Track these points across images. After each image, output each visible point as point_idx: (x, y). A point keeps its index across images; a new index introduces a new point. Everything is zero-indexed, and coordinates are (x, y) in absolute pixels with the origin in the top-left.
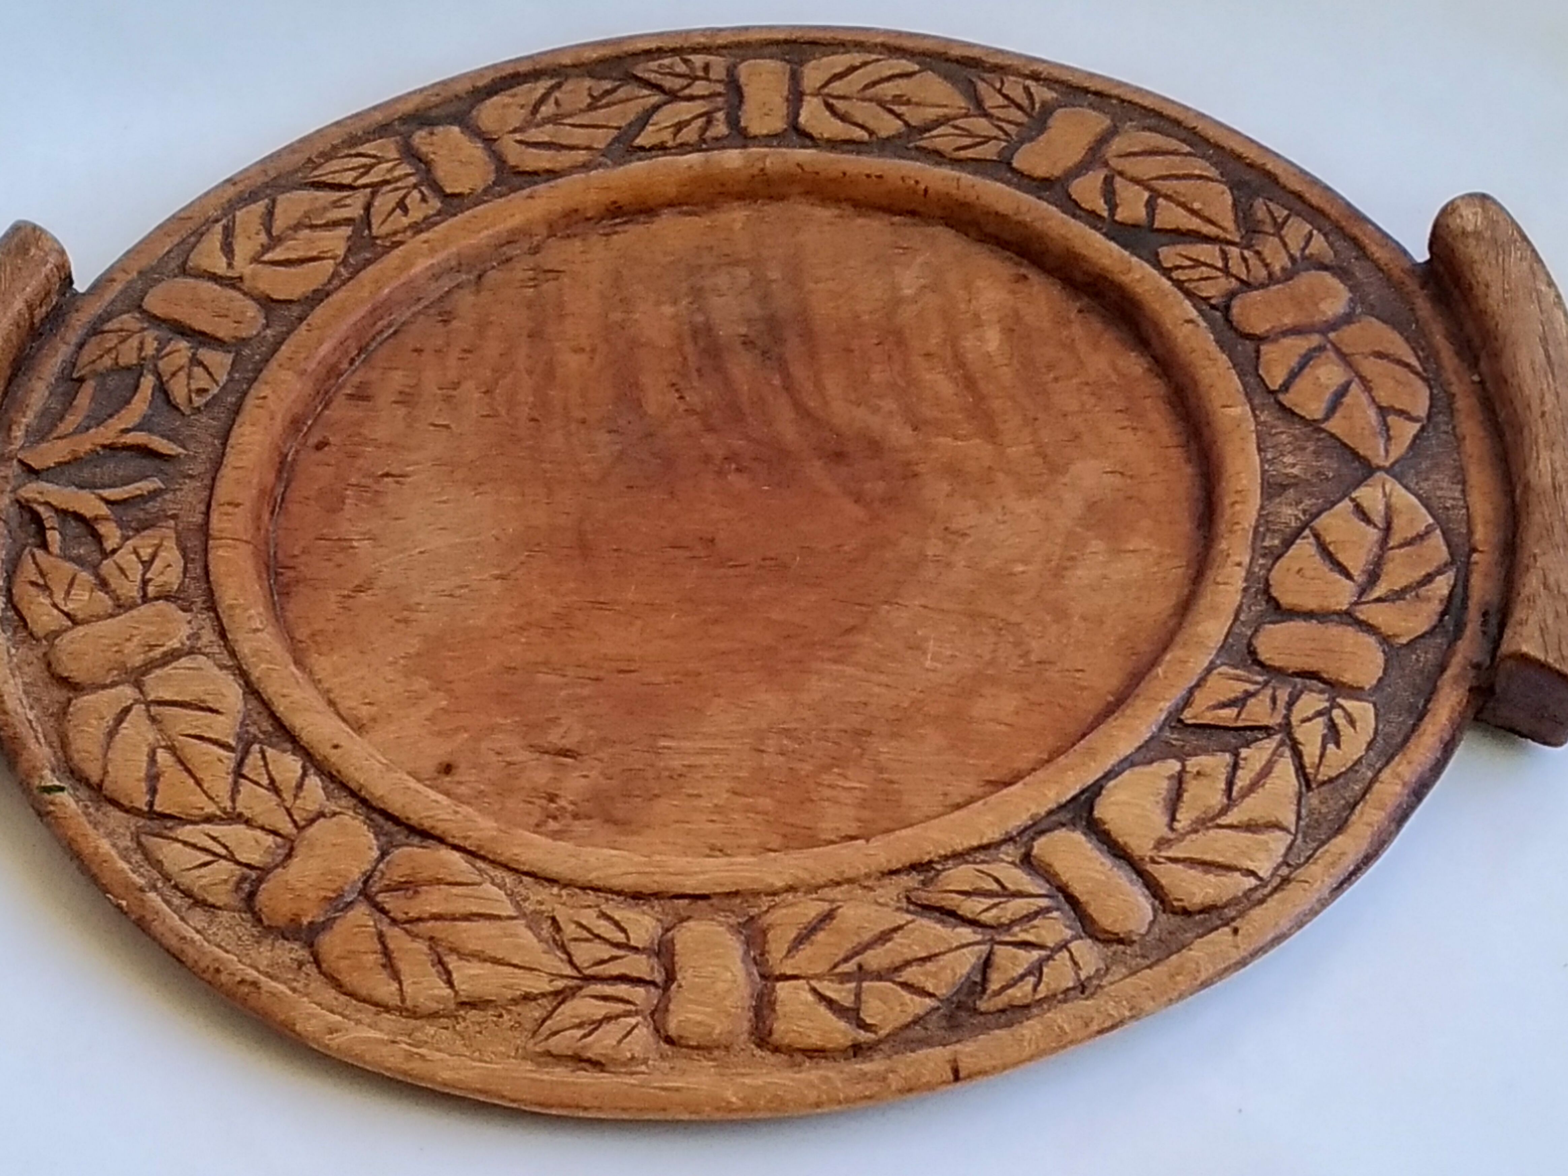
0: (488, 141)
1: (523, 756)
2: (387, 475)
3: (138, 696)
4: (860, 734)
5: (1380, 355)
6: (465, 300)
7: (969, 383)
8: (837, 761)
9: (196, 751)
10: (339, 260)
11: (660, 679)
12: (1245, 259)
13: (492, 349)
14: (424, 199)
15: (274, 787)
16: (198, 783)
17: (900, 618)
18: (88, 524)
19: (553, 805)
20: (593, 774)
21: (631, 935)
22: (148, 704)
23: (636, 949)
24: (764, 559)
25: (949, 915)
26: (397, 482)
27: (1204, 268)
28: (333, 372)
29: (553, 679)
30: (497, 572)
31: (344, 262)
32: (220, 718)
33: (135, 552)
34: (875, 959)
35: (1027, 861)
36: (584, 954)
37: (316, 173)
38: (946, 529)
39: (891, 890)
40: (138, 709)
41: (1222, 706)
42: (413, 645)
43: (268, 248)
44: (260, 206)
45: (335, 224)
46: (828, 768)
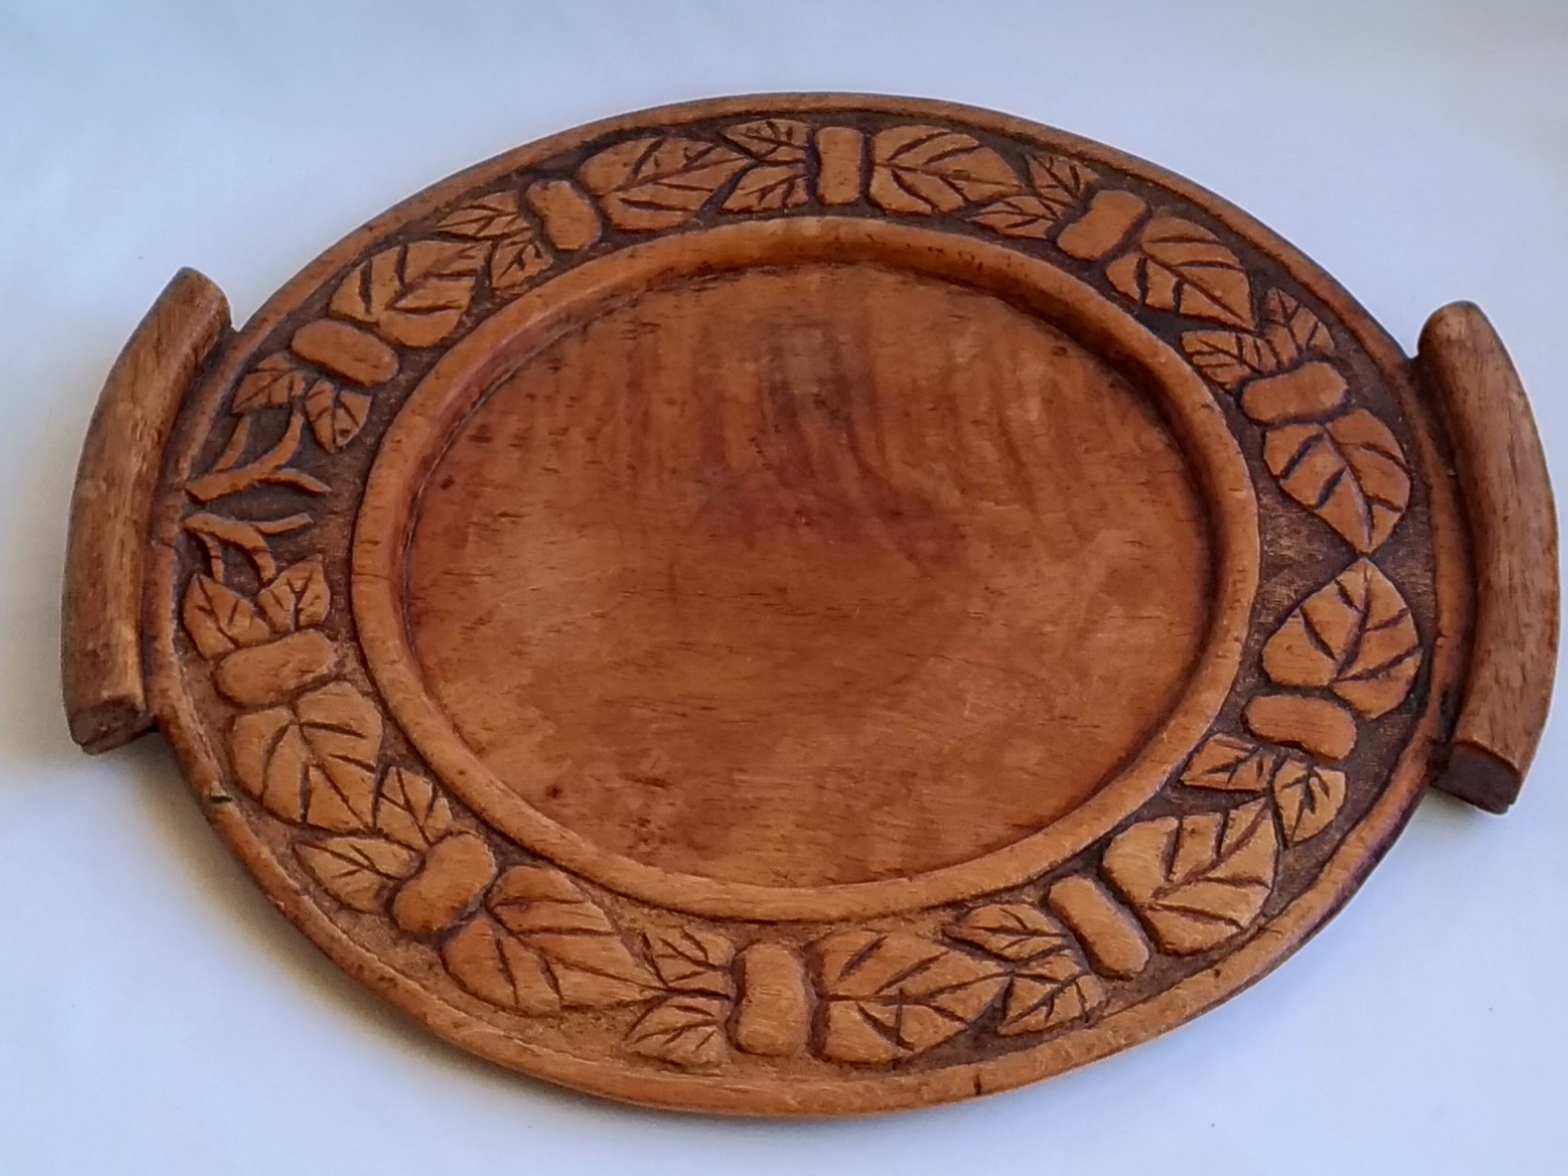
0: (596, 198)
1: (619, 783)
2: (503, 515)
3: (293, 717)
4: (907, 776)
5: (1370, 446)
6: (573, 350)
7: (1011, 450)
8: (886, 801)
9: (342, 770)
10: (464, 309)
11: (737, 717)
12: (1257, 349)
13: (596, 398)
14: (538, 255)
15: (408, 806)
16: (345, 800)
17: (945, 670)
18: (248, 555)
19: (644, 829)
20: (679, 803)
21: (710, 955)
22: (301, 726)
23: (713, 967)
24: (828, 609)
25: (978, 949)
26: (513, 522)
27: (1221, 355)
28: (458, 415)
29: (646, 713)
30: (599, 611)
31: (468, 313)
32: (364, 741)
33: (290, 584)
34: (914, 985)
35: (1046, 904)
36: (671, 968)
37: (443, 223)
38: (987, 588)
39: (928, 925)
40: (294, 728)
41: (1216, 770)
42: (526, 676)
43: (401, 295)
44: (393, 253)
45: (459, 275)
46: (878, 806)
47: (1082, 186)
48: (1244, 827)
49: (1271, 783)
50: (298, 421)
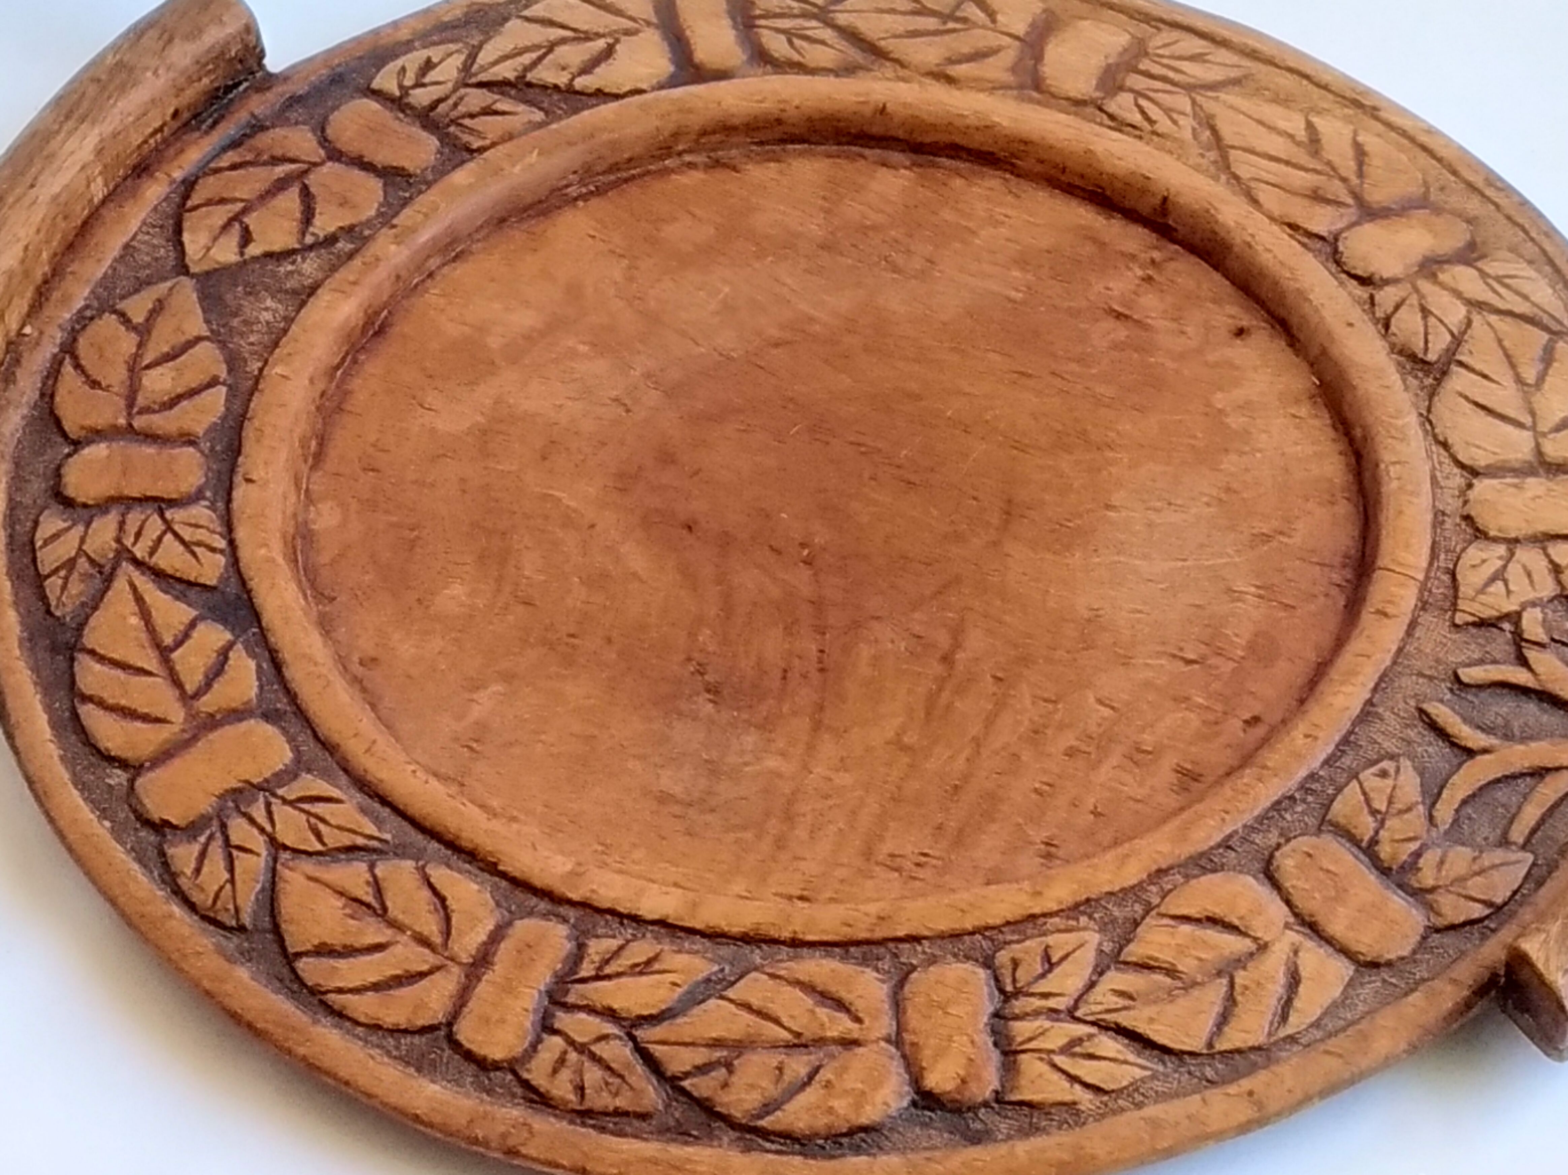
1: (1161, 324)
2: (1189, 662)
5: (95, 384)
8: (865, 230)
9: (1495, 366)
10: (1154, 913)
11: (991, 355)
12: (138, 535)
14: (1015, 964)
16: (1500, 341)
19: (1150, 272)
20: (1099, 287)
22: (1534, 428)
23: (1131, 90)
24: (827, 443)
26: (1181, 649)
27: (187, 538)
30: (1111, 514)
31: (1149, 909)
32: (1459, 388)
33: (1509, 592)
38: (628, 411)
40: (1545, 427)
41: (504, 113)
42: (1230, 463)
43: (1240, 962)
44: (1232, 1039)
45: (1144, 966)
46: (874, 228)
47: (202, 839)
48: (508, 63)
49: (455, 90)
50: (1445, 812)
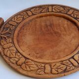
0: (32, 12)
1: (35, 54)
4: (57, 52)
6: (30, 23)
7: (64, 28)
9: (13, 53)
13: (32, 26)
14: (27, 16)
15: (18, 55)
17: (60, 44)
18: (5, 38)
19: (37, 57)
20: (39, 55)
21: (42, 66)
25: (64, 64)
28: (21, 28)
31: (22, 20)
33: (9, 40)
34: (59, 67)
35: (69, 61)
36: (39, 67)
37: (20, 14)
39: (60, 63)
40: (9, 50)
43: (17, 19)
44: (16, 16)
45: (21, 18)
47: (69, 9)
50: (9, 28)
